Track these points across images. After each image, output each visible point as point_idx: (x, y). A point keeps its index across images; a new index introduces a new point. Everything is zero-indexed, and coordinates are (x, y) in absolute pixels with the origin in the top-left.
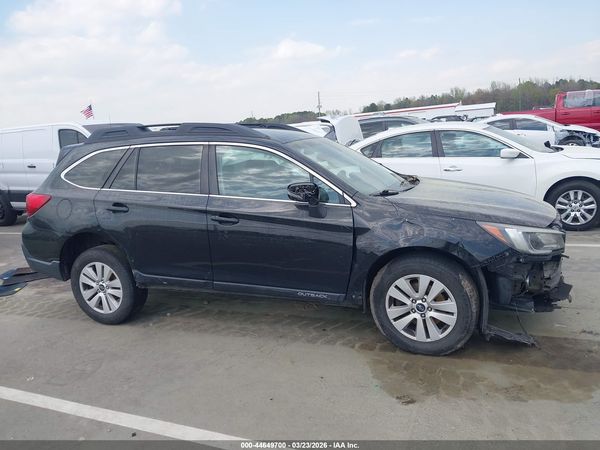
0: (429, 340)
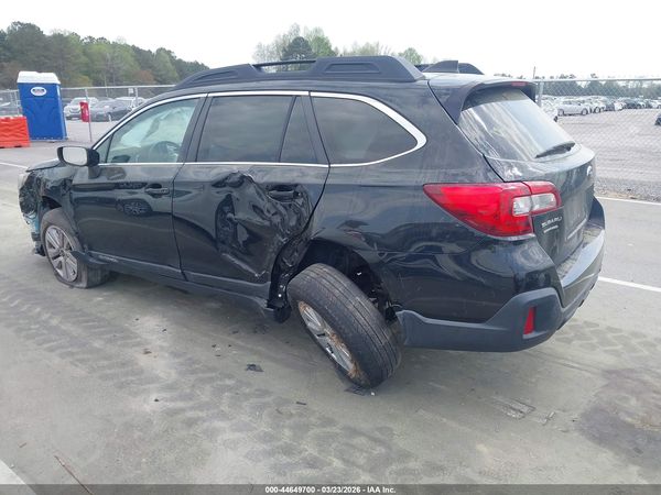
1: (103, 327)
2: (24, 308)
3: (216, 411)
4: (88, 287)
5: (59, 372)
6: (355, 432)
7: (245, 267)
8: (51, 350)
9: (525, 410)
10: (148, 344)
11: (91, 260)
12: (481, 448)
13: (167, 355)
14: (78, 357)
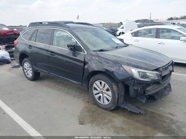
0: (104, 104)
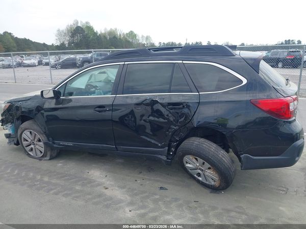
1: (73, 179)
2: (23, 174)
3: (162, 211)
4: (50, 159)
5: (70, 205)
6: (228, 211)
7: (153, 141)
8: (56, 194)
9: (285, 189)
10: (104, 184)
11: (55, 146)
12: (281, 208)
13: (117, 188)
14: (74, 195)
